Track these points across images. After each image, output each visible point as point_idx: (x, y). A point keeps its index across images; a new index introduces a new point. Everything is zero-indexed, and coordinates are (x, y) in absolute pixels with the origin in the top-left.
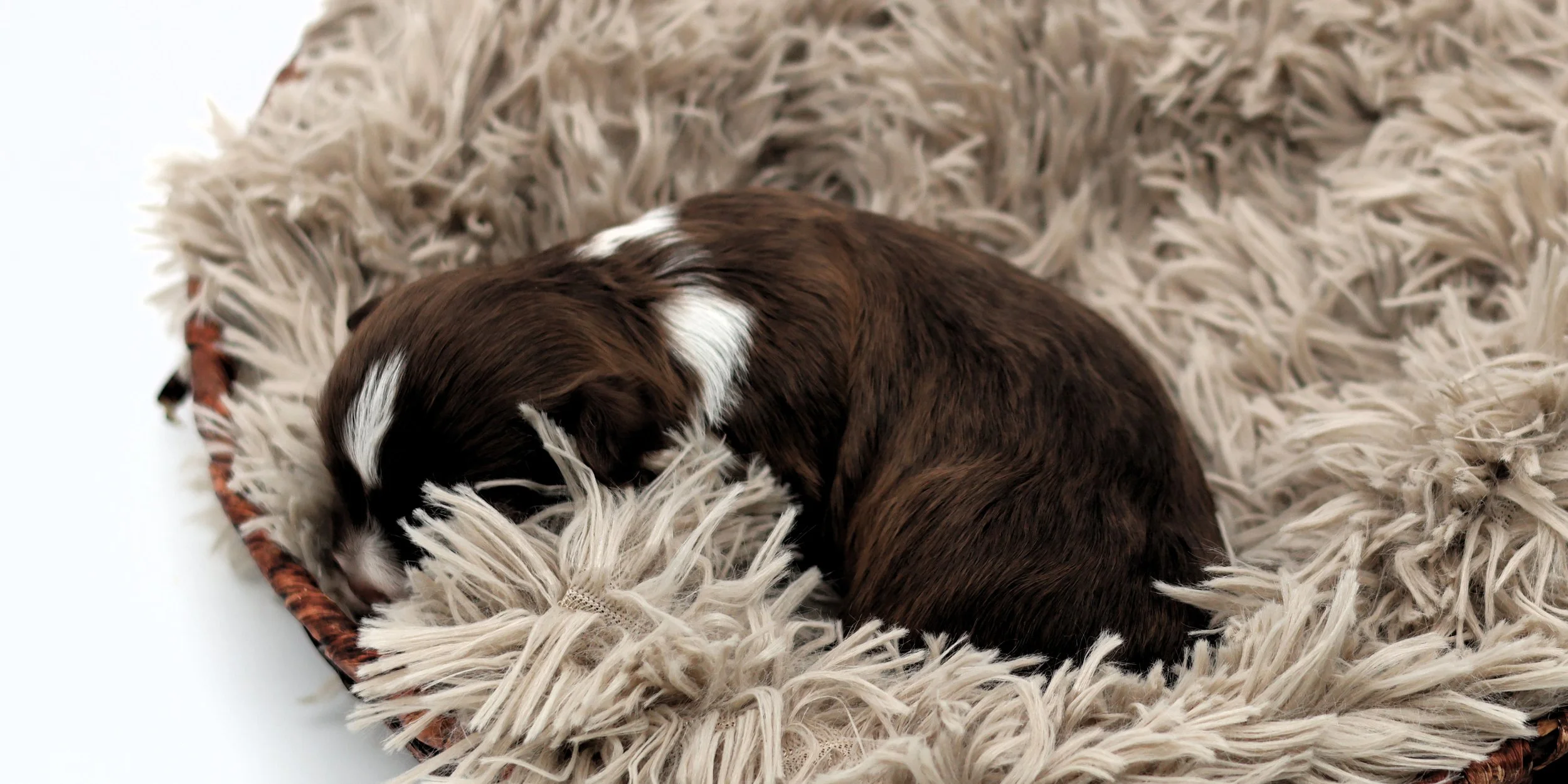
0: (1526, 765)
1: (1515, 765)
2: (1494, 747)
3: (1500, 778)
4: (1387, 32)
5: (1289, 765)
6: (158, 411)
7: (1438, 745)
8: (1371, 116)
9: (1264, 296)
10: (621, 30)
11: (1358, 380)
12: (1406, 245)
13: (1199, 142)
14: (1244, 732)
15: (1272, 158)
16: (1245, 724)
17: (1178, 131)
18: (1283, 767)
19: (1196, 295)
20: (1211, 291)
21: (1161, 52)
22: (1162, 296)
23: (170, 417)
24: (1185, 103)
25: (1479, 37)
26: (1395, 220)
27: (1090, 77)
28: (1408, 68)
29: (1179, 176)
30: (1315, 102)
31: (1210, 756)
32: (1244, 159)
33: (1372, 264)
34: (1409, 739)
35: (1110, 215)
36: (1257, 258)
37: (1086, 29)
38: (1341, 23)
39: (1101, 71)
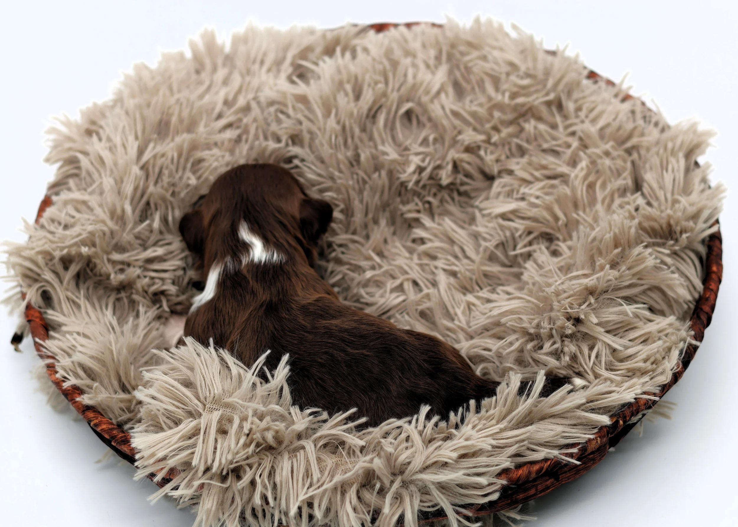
0: (608, 436)
1: (604, 436)
2: (596, 431)
3: (599, 442)
4: (495, 145)
5: (518, 447)
6: (12, 347)
7: (575, 433)
8: (490, 178)
9: (460, 255)
10: (189, 178)
11: (502, 285)
12: (517, 230)
13: (424, 196)
14: (499, 436)
15: (453, 199)
16: (498, 433)
17: (416, 194)
18: (516, 449)
19: (434, 258)
20: (439, 255)
21: (407, 163)
22: (420, 258)
23: (17, 350)
24: (417, 182)
25: (528, 141)
26: (510, 220)
27: (380, 176)
28: (503, 157)
29: (419, 211)
30: (468, 175)
31: (489, 448)
32: (442, 201)
33: (503, 238)
34: (564, 432)
35: (392, 229)
36: (455, 240)
37: (374, 157)
38: (475, 142)
39: (384, 173)
